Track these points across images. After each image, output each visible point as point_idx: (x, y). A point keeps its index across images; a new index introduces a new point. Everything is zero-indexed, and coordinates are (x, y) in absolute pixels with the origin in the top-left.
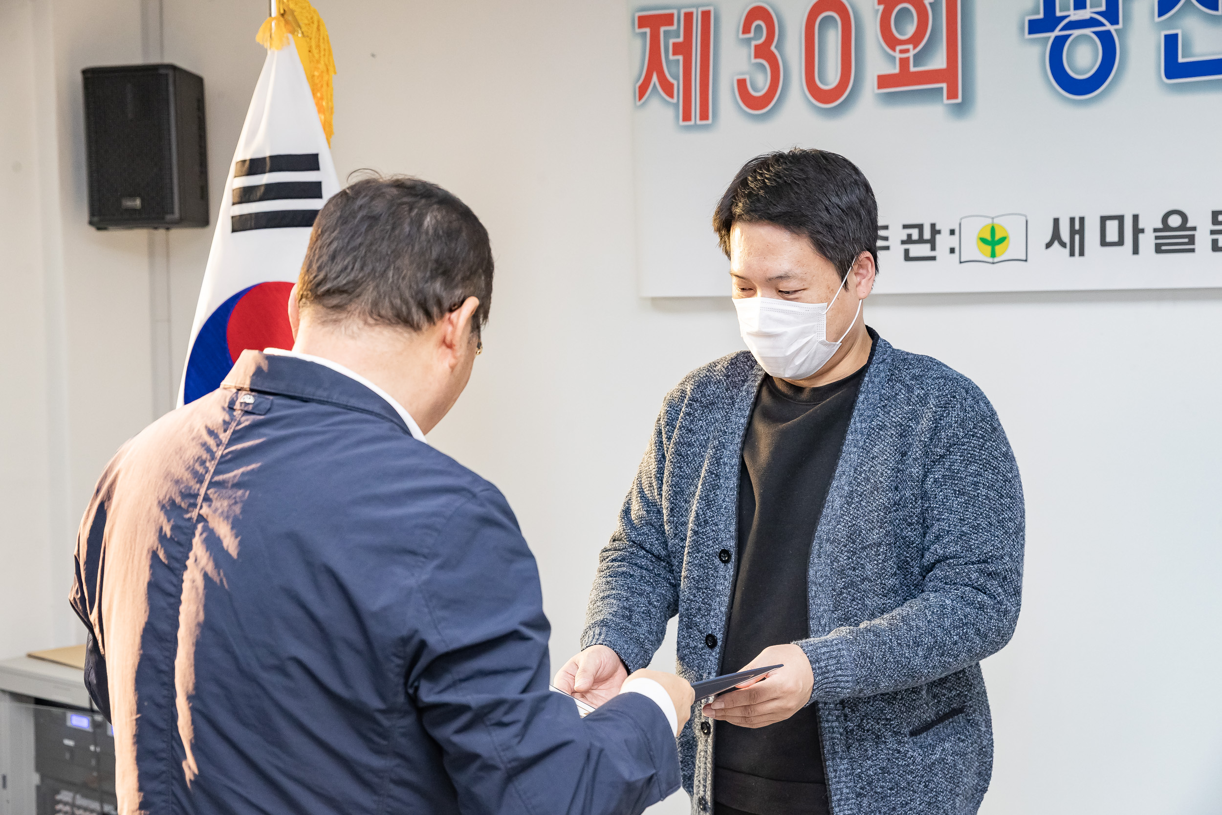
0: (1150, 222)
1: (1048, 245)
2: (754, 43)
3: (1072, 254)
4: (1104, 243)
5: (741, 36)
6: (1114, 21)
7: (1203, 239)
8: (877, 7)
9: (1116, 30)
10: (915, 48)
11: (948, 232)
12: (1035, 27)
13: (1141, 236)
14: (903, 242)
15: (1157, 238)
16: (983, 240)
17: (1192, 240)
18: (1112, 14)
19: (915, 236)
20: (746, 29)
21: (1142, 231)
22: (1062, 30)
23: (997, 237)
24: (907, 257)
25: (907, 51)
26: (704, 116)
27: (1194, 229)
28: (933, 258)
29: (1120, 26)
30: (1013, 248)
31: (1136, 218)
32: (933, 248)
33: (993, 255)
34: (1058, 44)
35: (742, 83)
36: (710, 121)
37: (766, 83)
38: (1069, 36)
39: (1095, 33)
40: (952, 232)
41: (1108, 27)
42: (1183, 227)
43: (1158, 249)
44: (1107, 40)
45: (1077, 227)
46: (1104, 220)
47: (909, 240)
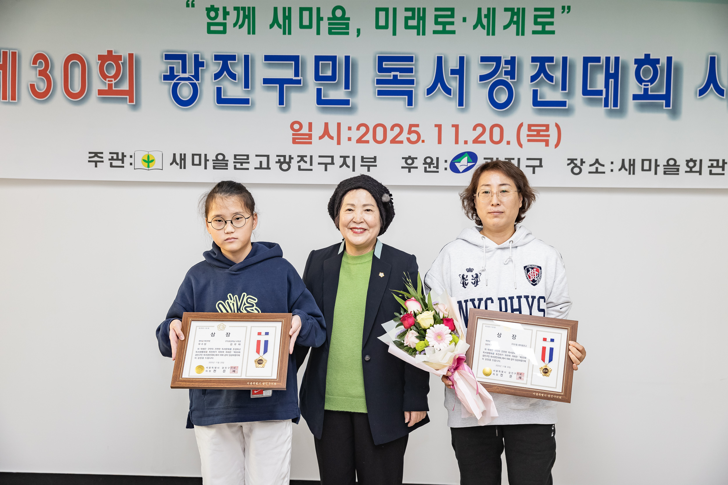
0: (211, 157)
1: (171, 164)
2: (38, 69)
3: (181, 168)
4: (193, 164)
5: (32, 65)
6: (197, 79)
7: (231, 165)
8: (98, 61)
9: (198, 83)
10: (115, 80)
11: (129, 157)
12: (166, 78)
13: (207, 162)
14: (110, 160)
15: (214, 163)
16: (144, 161)
17: (227, 165)
18: (196, 76)
19: (115, 157)
20: (35, 62)
21: (208, 160)
22: (176, 80)
23: (150, 160)
24: (111, 166)
25: (112, 81)
26: (13, 98)
27: (227, 161)
28: (123, 167)
29: (200, 82)
30: (157, 164)
31: (206, 155)
32: (123, 163)
33: (148, 167)
34: (175, 86)
35: (32, 86)
36: (16, 101)
37: (45, 87)
38: (180, 83)
39: (190, 83)
40: (131, 157)
41: (195, 81)
42: (223, 159)
43: (214, 168)
44: (194, 86)
45: (183, 157)
46: (193, 155)
47: (112, 159)
